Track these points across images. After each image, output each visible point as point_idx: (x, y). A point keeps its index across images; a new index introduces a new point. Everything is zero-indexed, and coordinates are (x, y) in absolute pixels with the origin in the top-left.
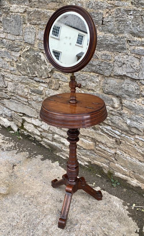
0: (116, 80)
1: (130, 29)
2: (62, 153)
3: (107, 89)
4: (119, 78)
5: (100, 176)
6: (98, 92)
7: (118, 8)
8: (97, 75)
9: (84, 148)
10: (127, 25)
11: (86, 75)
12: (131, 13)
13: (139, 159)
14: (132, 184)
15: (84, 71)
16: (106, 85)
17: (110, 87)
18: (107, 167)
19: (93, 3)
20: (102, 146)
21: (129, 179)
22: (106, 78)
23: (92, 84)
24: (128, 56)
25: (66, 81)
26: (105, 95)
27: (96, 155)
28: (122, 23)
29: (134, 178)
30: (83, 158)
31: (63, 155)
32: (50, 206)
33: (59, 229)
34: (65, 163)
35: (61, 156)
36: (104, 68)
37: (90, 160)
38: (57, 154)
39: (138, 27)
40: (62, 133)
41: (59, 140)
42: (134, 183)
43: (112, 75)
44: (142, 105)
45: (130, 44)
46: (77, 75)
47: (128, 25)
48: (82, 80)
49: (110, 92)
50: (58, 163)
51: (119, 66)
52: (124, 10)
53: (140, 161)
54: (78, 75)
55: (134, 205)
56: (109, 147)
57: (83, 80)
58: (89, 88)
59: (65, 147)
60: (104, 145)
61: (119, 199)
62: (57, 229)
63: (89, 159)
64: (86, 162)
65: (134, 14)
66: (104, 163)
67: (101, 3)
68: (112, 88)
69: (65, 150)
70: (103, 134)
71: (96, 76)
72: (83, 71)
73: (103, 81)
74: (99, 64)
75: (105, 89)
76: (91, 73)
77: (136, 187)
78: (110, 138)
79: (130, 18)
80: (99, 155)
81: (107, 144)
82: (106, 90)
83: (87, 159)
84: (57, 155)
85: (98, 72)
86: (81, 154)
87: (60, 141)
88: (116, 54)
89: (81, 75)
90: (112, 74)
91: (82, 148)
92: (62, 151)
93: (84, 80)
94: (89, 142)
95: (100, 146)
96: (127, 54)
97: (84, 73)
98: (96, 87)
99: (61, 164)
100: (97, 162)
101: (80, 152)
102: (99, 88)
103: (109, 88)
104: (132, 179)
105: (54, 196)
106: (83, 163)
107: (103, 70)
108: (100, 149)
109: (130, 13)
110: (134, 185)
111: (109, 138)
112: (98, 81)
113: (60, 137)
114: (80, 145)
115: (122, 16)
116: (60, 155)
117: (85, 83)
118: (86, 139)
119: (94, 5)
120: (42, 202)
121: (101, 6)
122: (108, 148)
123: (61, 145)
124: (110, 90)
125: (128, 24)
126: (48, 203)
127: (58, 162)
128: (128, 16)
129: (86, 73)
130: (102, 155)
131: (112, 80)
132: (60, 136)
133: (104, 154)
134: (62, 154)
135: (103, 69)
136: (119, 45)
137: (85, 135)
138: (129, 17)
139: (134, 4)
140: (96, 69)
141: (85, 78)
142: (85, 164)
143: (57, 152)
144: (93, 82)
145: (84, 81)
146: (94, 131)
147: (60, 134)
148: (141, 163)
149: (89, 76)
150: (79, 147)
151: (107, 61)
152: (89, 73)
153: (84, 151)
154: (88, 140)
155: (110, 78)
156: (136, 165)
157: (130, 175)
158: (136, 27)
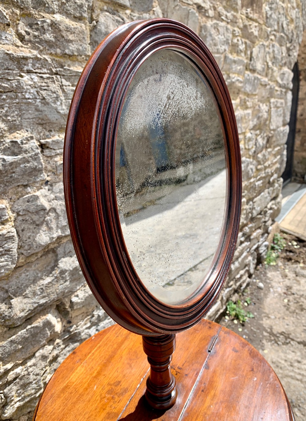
0: (33, 267)
1: (37, 113)
10: (24, 101)
12: (30, 67)
24: (51, 185)
28: (11, 98)
39: (59, 103)
45: (47, 152)
47: (30, 103)
51: (38, 223)
52: (7, 57)
65: (37, 71)
79: (30, 83)
88: (14, 197)
90: (21, 257)
96: (48, 181)
109: (26, 68)
115: (6, 77)
125: (29, 99)
128: (23, 74)
131: (23, 275)
136: (22, 166)
138: (26, 77)
139: (30, 41)
158: (53, 105)
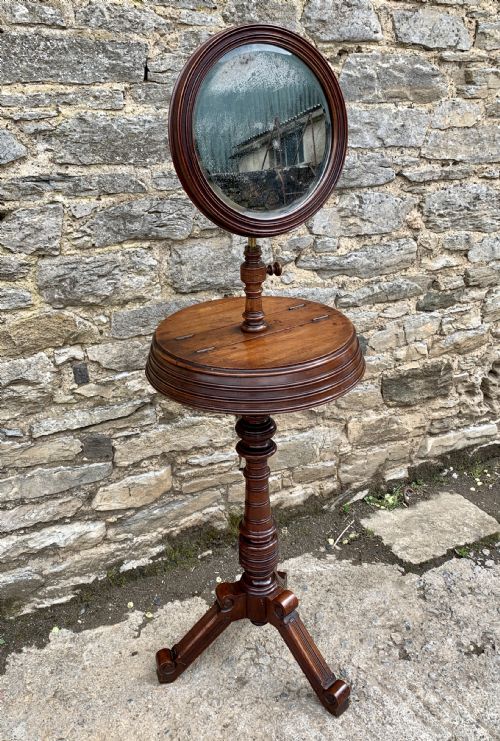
0: (207, 243)
2: (49, 588)
3: (190, 279)
4: (214, 234)
5: (210, 552)
6: (156, 298)
7: (191, 29)
8: (146, 244)
9: (139, 504)
11: (109, 258)
13: (300, 427)
14: (294, 503)
15: (97, 245)
16: (183, 267)
17: (194, 269)
18: (222, 508)
19: (105, 10)
20: (198, 456)
21: (285, 494)
22: (176, 247)
23: (135, 280)
25: (23, 305)
26: (184, 299)
27: (183, 500)
29: (294, 484)
30: (140, 544)
31: (52, 595)
32: (246, 716)
33: (342, 718)
34: (83, 611)
35: (47, 603)
36: (171, 217)
37: (165, 531)
38: (27, 610)
40: (33, 516)
41: (21, 551)
42: (299, 497)
43: (196, 231)
44: (284, 287)
46: (70, 266)
48: (96, 278)
49: (202, 283)
50: (64, 630)
53: (301, 430)
54: (74, 266)
55: (331, 541)
56: (221, 447)
57: (100, 276)
58: (128, 296)
59: (56, 558)
60: (204, 450)
61: (299, 558)
62: (342, 724)
63: (160, 529)
64: (153, 546)
66: (210, 506)
67: (136, 11)
68: (203, 270)
69: (58, 569)
70: (200, 418)
71: (143, 251)
72: (94, 245)
73: (167, 257)
74: (153, 210)
75: (183, 280)
76: (125, 246)
77: (305, 502)
78: (220, 418)
80: (192, 494)
81: (214, 441)
82: (189, 283)
83: (155, 534)
84: (27, 615)
85: (154, 233)
86: (130, 536)
87: (22, 554)
89: (87, 260)
90: (197, 228)
91: (132, 512)
92: (43, 586)
93: (103, 276)
94: (157, 473)
95: (196, 461)
97: (98, 250)
98: (150, 284)
99: (75, 622)
100: (189, 518)
101: (125, 532)
102: (158, 285)
103: (193, 272)
104: (291, 490)
105: (210, 692)
106: (143, 559)
107: (168, 223)
108: (196, 470)
110: (299, 501)
111: (218, 421)
112: (155, 263)
113: (27, 536)
114: (124, 507)
116: (41, 606)
117: (109, 284)
118: (141, 473)
119: (107, 18)
120: (218, 732)
121: (138, 23)
122: (217, 453)
123: (33, 565)
124: (198, 277)
126: (231, 718)
127: (56, 630)
129: (106, 249)
130: (204, 483)
131: (196, 248)
132: (25, 533)
133: (209, 479)
134: (51, 592)
135: (169, 220)
137: (138, 457)
140: (143, 226)
141: (107, 268)
142: (151, 558)
143: (19, 607)
144: (140, 272)
145: (104, 280)
146: (168, 427)
147: (23, 525)
148: (305, 434)
149: (121, 258)
150: (120, 516)
151: (179, 194)
152: (118, 247)
153: (139, 515)
154: (149, 470)
155: (190, 243)
156: (297, 446)
157: (285, 484)
